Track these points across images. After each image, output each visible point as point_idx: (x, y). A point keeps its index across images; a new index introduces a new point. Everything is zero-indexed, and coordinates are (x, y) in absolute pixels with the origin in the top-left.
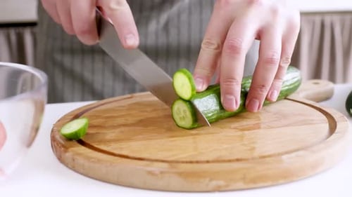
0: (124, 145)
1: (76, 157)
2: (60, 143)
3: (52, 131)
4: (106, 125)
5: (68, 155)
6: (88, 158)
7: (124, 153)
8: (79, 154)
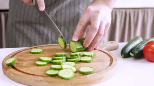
0: (29, 68)
1: (10, 73)
2: (5, 67)
3: (3, 62)
4: (24, 60)
5: (7, 72)
6: (14, 74)
7: (28, 72)
8: (11, 72)
